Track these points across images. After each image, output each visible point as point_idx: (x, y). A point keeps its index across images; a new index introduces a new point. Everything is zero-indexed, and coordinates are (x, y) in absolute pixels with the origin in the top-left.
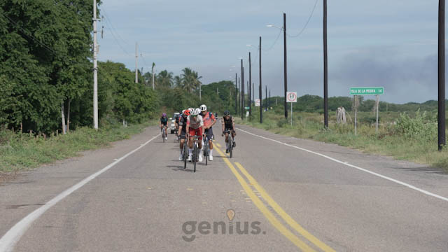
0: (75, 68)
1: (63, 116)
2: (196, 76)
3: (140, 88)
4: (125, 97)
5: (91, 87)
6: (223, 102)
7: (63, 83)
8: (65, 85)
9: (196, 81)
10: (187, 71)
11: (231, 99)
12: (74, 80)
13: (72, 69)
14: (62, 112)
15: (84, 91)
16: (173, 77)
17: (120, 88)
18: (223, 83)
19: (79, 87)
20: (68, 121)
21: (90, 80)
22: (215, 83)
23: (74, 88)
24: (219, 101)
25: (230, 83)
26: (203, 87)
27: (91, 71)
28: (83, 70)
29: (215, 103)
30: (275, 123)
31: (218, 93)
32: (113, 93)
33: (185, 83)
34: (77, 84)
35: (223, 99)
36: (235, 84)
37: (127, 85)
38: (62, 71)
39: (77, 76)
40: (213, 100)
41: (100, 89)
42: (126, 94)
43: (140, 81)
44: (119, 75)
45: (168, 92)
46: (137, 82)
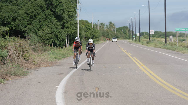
0: (71, 23)
1: (66, 41)
2: (114, 25)
3: (94, 29)
4: (88, 33)
5: (76, 29)
6: (124, 34)
7: (66, 28)
8: (67, 29)
9: (114, 26)
10: (111, 23)
11: (127, 33)
12: (70, 27)
13: (70, 23)
14: (66, 39)
15: (74, 31)
16: (105, 25)
17: (87, 30)
18: (124, 27)
19: (72, 30)
20: (68, 43)
21: (76, 27)
22: (121, 27)
23: (70, 30)
24: (123, 34)
25: (127, 27)
26: (117, 29)
27: (76, 24)
28: (73, 23)
29: (121, 35)
30: (145, 42)
31: (122, 31)
32: (84, 32)
33: (110, 27)
34: (72, 29)
35: (124, 33)
36: (129, 27)
37: (89, 28)
38: (66, 24)
39: (72, 26)
40: (120, 33)
41: (80, 30)
42: (89, 32)
43: (94, 27)
44: (86, 25)
45: (104, 31)
46: (92, 27)
